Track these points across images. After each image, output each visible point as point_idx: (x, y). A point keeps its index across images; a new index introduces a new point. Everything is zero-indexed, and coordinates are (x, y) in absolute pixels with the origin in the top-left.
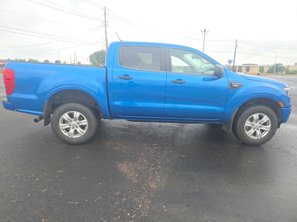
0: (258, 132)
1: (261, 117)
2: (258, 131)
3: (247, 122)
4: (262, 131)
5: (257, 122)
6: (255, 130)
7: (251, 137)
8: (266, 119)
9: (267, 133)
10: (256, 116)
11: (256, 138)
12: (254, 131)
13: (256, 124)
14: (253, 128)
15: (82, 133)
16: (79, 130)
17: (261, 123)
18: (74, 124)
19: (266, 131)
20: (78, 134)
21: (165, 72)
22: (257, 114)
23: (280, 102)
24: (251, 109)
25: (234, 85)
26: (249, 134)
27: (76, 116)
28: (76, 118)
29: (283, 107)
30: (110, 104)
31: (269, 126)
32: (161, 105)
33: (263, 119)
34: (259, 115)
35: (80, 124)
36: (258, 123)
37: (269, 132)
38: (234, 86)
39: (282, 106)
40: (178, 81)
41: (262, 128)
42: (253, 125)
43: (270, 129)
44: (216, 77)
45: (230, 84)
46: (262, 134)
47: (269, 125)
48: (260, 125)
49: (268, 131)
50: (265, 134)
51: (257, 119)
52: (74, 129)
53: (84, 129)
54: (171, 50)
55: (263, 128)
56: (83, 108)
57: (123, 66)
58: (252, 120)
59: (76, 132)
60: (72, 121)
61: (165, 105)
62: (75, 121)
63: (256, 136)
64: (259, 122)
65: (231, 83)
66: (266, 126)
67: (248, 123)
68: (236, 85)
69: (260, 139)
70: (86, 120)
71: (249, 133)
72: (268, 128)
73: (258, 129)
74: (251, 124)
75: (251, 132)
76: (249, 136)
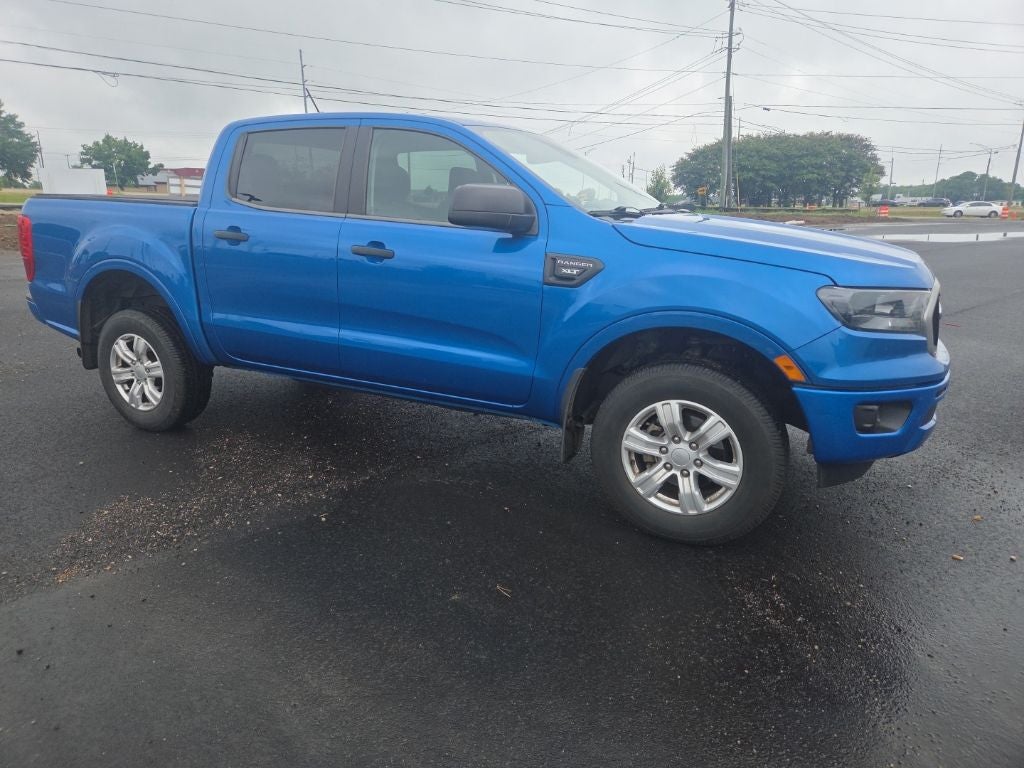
0: (687, 486)
1: (692, 420)
2: (686, 479)
3: (632, 430)
5: (676, 438)
6: (673, 472)
7: (653, 500)
8: (716, 427)
9: (727, 496)
10: (669, 411)
11: (677, 510)
12: (669, 474)
13: (674, 446)
14: (662, 463)
17: (697, 446)
18: (140, 372)
19: (724, 489)
22: (674, 404)
23: (780, 354)
24: (641, 376)
25: (566, 267)
26: (642, 484)
29: (800, 384)
31: (738, 469)
34: (680, 405)
36: (684, 445)
37: (734, 495)
38: (565, 271)
39: (794, 374)
41: (704, 471)
42: (663, 450)
43: (738, 481)
45: (549, 263)
46: (708, 498)
47: (734, 461)
48: (694, 454)
49: (729, 489)
50: (717, 501)
51: (675, 425)
55: (711, 471)
58: (651, 424)
64: (686, 439)
65: (554, 259)
66: (722, 466)
67: (635, 438)
68: (572, 267)
69: (693, 515)
71: (646, 483)
72: (730, 475)
73: (688, 473)
75: (650, 477)
76: (641, 492)
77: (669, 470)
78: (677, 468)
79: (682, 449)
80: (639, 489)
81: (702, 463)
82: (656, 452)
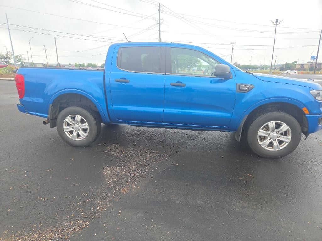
0: (275, 143)
1: (278, 126)
2: (275, 141)
3: (261, 130)
4: (281, 142)
5: (273, 131)
6: (271, 140)
7: (265, 148)
8: (285, 127)
9: (287, 144)
10: (272, 124)
11: (273, 150)
12: (270, 141)
13: (272, 133)
14: (268, 138)
15: (84, 136)
16: (81, 133)
17: (279, 133)
18: (77, 127)
19: (286, 142)
20: (81, 137)
21: (165, 74)
22: (274, 122)
23: (304, 107)
24: (265, 116)
25: (244, 87)
26: (262, 144)
27: (78, 120)
28: (77, 121)
29: (308, 114)
30: (109, 108)
31: (290, 137)
32: (160, 110)
33: (282, 128)
34: (275, 122)
35: (82, 128)
36: (275, 133)
37: (289, 144)
39: (307, 112)
40: (178, 84)
41: (280, 139)
42: (269, 134)
43: (290, 140)
44: (223, 79)
45: (238, 86)
46: (281, 145)
47: (289, 135)
48: (278, 135)
49: (288, 142)
50: (284, 146)
51: (273, 128)
52: (77, 132)
53: (85, 133)
54: (172, 49)
55: (282, 138)
56: (84, 111)
57: (120, 69)
58: (267, 128)
59: (78, 135)
60: (75, 124)
61: (165, 109)
62: (77, 124)
63: (272, 147)
64: (276, 131)
66: (286, 137)
67: (261, 132)
69: (277, 151)
70: (87, 124)
71: (264, 144)
72: (288, 139)
73: (276, 140)
74: (265, 133)
75: (265, 142)
76: (263, 146)
77: (270, 139)
78: (272, 139)
79: (274, 134)
80: (262, 146)
81: (279, 136)
82: (267, 135)
